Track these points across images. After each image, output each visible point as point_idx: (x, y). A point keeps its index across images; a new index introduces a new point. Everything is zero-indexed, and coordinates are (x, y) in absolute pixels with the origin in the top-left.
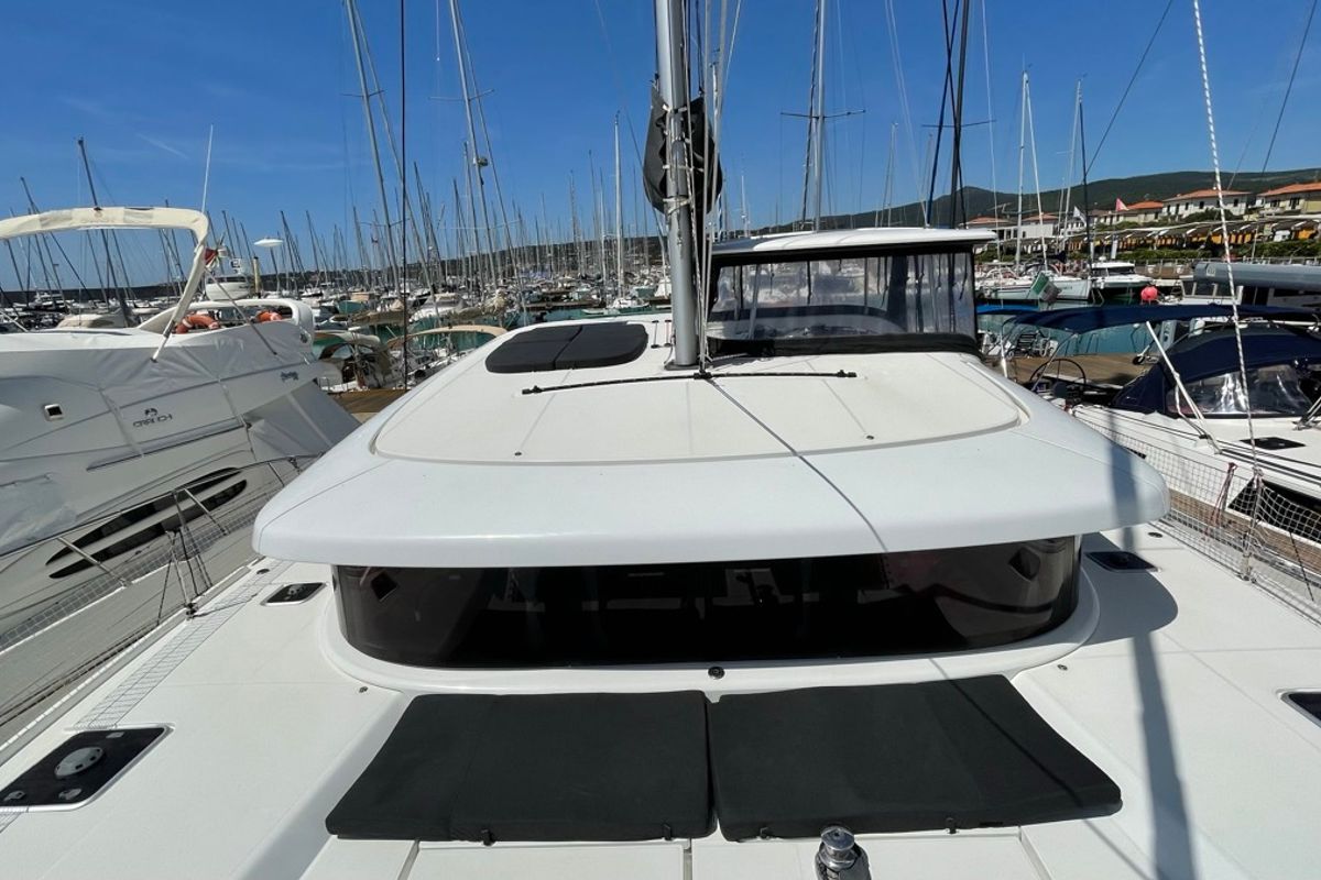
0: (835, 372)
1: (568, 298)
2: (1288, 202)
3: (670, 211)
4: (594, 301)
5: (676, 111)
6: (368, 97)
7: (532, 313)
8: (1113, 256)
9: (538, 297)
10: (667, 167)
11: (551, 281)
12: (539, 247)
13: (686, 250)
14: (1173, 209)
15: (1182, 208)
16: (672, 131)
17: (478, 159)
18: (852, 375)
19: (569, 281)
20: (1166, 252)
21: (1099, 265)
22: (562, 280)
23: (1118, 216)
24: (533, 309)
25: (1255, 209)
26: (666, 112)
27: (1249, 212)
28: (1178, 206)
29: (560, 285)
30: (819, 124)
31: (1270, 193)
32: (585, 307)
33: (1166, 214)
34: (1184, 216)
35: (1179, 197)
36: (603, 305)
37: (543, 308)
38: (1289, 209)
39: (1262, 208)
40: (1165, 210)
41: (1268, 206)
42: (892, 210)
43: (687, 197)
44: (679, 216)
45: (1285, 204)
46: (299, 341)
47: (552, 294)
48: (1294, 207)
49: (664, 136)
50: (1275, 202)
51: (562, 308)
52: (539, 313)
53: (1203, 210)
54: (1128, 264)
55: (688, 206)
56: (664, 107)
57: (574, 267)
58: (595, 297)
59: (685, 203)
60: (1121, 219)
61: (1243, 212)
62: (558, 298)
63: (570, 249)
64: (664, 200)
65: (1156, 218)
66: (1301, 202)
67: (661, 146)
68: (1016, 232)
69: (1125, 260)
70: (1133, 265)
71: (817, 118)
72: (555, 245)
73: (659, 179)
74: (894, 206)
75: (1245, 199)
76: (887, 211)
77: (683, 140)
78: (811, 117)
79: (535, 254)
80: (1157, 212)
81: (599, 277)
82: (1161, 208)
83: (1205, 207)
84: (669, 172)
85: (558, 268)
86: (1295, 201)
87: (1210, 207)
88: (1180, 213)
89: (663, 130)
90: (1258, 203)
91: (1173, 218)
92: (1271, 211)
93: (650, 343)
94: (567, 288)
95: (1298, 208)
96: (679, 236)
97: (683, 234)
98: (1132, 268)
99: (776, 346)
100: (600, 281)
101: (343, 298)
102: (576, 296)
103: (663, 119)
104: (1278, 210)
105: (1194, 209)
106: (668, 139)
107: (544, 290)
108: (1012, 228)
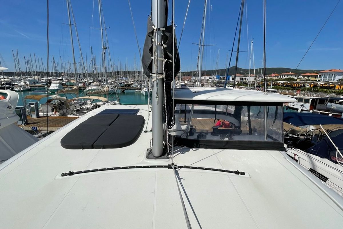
0: (234, 170)
1: (132, 86)
2: (307, 77)
3: (153, 80)
4: (138, 88)
5: (159, 29)
6: (71, 25)
7: (121, 90)
8: (271, 87)
9: (124, 85)
10: (153, 58)
11: (128, 81)
12: (126, 71)
13: (160, 102)
14: (281, 76)
15: (284, 76)
16: (157, 39)
17: (104, 47)
18: (243, 174)
19: (133, 82)
20: (283, 87)
21: (268, 90)
22: (131, 81)
23: (269, 77)
24: (121, 89)
25: (299, 78)
26: (154, 29)
27: (298, 79)
28: (283, 76)
29: (130, 82)
30: (202, 47)
31: (303, 75)
32: (136, 89)
33: (280, 78)
34: (284, 78)
35: (283, 74)
36: (141, 89)
37: (124, 89)
38: (307, 79)
39: (301, 78)
40: (280, 76)
41: (302, 78)
42: (218, 70)
43: (162, 74)
44: (157, 84)
45: (306, 78)
46: (6, 109)
47: (127, 85)
48: (308, 79)
49: (152, 42)
50: (304, 77)
51: (129, 89)
52: (123, 90)
53: (288, 77)
54: (275, 90)
55: (163, 79)
56: (153, 27)
57: (134, 77)
58: (139, 87)
59: (161, 77)
60: (270, 77)
61: (297, 79)
62: (129, 86)
63: (134, 72)
64: (151, 74)
65: (278, 78)
66: (310, 77)
67: (150, 46)
68: (246, 78)
69: (274, 89)
70: (276, 90)
71: (202, 46)
72: (130, 71)
73: (149, 63)
74: (218, 69)
75: (297, 76)
76: (216, 70)
77: (162, 45)
78: (200, 45)
79: (125, 73)
80: (278, 77)
81: (141, 81)
82: (279, 76)
83: (289, 77)
84: (153, 60)
85: (130, 77)
86: (308, 77)
87: (290, 77)
88: (283, 77)
89: (152, 39)
90: (300, 77)
91: (282, 78)
92: (303, 79)
93: (144, 129)
94: (132, 83)
95: (309, 79)
96: (157, 94)
97: (159, 93)
98: (276, 91)
99: (200, 143)
100: (141, 83)
101: (68, 81)
102: (134, 86)
103: (152, 33)
104: (305, 79)
105: (286, 77)
106: (154, 44)
107: (125, 83)
108: (245, 77)
